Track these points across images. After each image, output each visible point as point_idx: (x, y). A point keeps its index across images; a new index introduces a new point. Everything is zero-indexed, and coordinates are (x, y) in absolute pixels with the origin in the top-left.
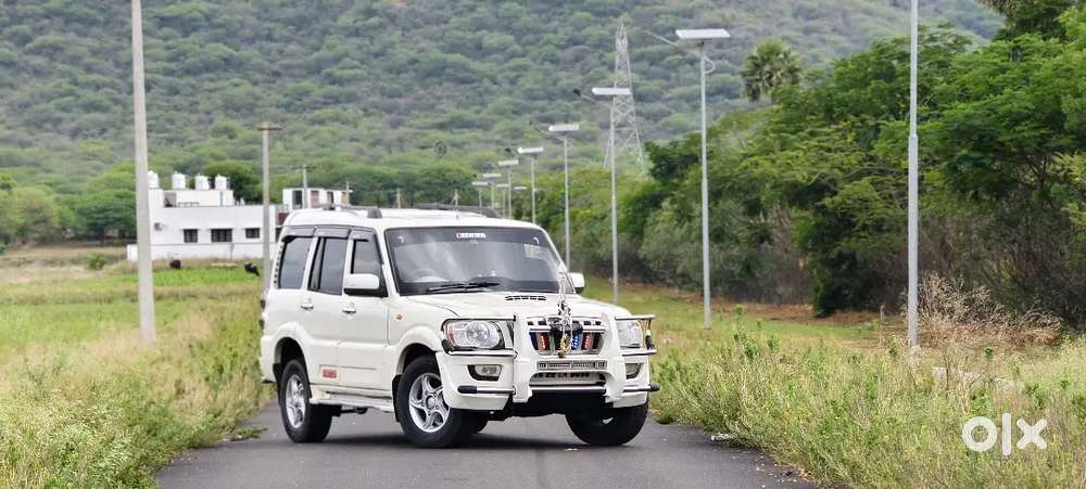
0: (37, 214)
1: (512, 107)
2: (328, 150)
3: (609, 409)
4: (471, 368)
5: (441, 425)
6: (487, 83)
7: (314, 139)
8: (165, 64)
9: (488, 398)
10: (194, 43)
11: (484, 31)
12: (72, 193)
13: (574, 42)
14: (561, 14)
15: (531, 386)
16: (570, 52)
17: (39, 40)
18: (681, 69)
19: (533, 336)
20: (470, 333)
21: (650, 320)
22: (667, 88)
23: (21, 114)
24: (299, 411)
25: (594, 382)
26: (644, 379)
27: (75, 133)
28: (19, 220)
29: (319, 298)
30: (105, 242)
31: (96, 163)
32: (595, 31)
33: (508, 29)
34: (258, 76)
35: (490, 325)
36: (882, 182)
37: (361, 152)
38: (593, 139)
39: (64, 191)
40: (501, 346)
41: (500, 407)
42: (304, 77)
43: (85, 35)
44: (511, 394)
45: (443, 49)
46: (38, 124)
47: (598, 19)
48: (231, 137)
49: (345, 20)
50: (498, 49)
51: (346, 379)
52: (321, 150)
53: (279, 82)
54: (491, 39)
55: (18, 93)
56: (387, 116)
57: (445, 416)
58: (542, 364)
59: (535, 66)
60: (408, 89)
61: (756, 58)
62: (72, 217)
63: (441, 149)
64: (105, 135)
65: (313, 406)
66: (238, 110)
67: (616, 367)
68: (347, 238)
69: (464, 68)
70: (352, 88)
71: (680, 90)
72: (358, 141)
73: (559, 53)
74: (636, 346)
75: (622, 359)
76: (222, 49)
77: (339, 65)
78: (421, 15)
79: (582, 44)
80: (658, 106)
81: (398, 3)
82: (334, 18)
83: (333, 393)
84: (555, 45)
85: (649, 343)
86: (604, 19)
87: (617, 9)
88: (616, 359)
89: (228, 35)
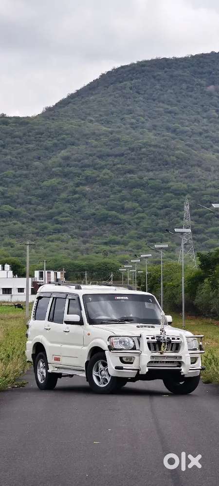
1: (137, 235)
2: (55, 253)
3: (183, 378)
4: (121, 358)
5: (107, 384)
6: (126, 224)
7: (49, 248)
9: (129, 371)
11: (125, 201)
13: (165, 207)
14: (159, 194)
15: (147, 366)
16: (163, 211)
18: (213, 220)
19: (149, 344)
20: (120, 342)
21: (201, 337)
22: (206, 228)
24: (43, 376)
25: (176, 365)
26: (199, 364)
29: (53, 325)
32: (174, 202)
33: (136, 200)
34: (25, 220)
35: (130, 339)
37: (69, 254)
38: (174, 250)
40: (134, 348)
41: (133, 376)
42: (45, 221)
44: (138, 370)
45: (106, 209)
47: (176, 196)
48: (12, 247)
49: (64, 195)
50: (131, 209)
51: (64, 361)
52: (51, 253)
53: (34, 223)
54: (128, 205)
56: (81, 239)
57: (109, 380)
58: (153, 357)
59: (147, 217)
60: (91, 227)
65: (49, 373)
66: (15, 235)
67: (186, 359)
68: (66, 298)
69: (117, 217)
70: (66, 226)
71: (212, 229)
72: (68, 249)
73: (158, 211)
74: (195, 349)
75: (189, 355)
76: (9, 208)
77: (61, 215)
78: (98, 194)
79: (169, 208)
80: (203, 236)
81: (87, 188)
82: (58, 195)
83: (58, 368)
84: (157, 208)
85: (201, 348)
86: (179, 197)
87: (185, 192)
88: (186, 355)
89: (11, 201)
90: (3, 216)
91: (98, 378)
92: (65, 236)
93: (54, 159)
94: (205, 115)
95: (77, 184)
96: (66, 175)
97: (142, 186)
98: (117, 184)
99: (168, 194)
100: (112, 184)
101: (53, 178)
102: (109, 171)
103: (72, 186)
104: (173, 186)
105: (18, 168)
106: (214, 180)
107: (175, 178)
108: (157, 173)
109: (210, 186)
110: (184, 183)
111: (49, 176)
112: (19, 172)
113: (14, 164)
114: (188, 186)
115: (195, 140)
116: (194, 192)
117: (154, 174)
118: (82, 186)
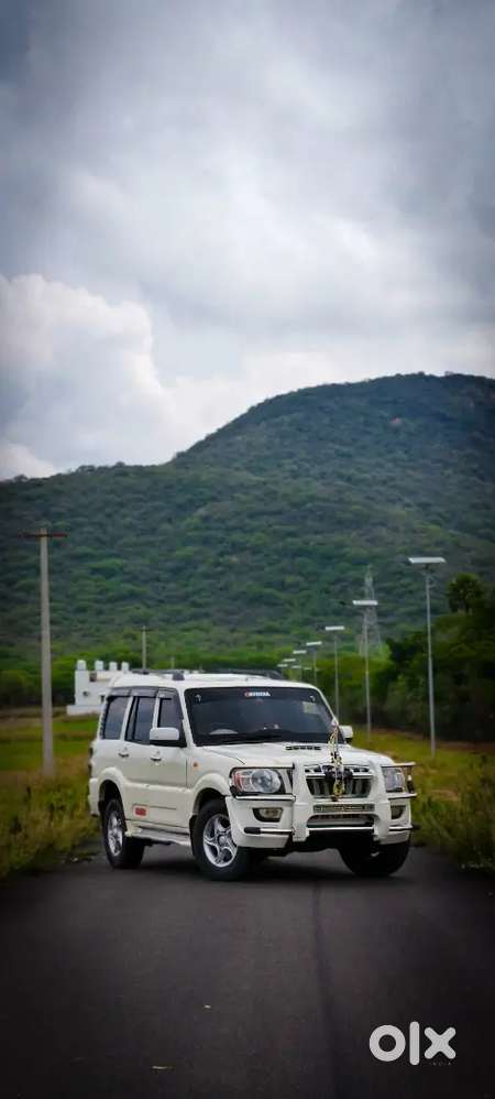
0: (15, 687)
1: (303, 620)
2: (192, 647)
3: (377, 845)
4: (256, 812)
5: (230, 862)
6: (287, 606)
7: (184, 640)
8: (96, 596)
9: (272, 836)
10: (113, 584)
11: (286, 575)
13: (338, 581)
14: (331, 564)
15: (309, 826)
16: (338, 587)
19: (309, 781)
20: (254, 779)
21: (411, 766)
24: (118, 842)
25: (363, 823)
26: (407, 819)
29: (134, 748)
32: (353, 574)
33: (300, 574)
34: (151, 603)
35: (274, 773)
37: (212, 648)
38: (353, 638)
40: (282, 791)
41: (281, 845)
42: (178, 603)
44: (291, 834)
45: (261, 585)
47: (354, 567)
49: (202, 568)
50: (294, 585)
51: (153, 816)
53: (163, 606)
54: (290, 579)
56: (228, 626)
57: (234, 853)
58: (317, 808)
59: (317, 596)
60: (240, 610)
63: (260, 645)
65: (128, 838)
66: (138, 622)
67: (383, 810)
68: (155, 697)
69: (274, 597)
70: (204, 610)
72: (210, 641)
74: (399, 790)
75: (388, 801)
76: (129, 587)
77: (200, 595)
78: (248, 565)
79: (345, 582)
81: (234, 559)
82: (195, 568)
83: (144, 828)
84: (329, 583)
85: (410, 787)
86: (358, 567)
87: (366, 561)
88: (383, 802)
89: (133, 578)
90: (122, 598)
91: (214, 850)
92: (205, 623)
93: (189, 520)
94: (389, 457)
95: (220, 553)
96: (206, 541)
97: (308, 553)
98: (275, 551)
99: (343, 564)
100: (266, 551)
101: (189, 546)
102: (263, 535)
103: (214, 556)
104: (350, 552)
105: (141, 533)
107: (353, 543)
108: (328, 535)
110: (364, 549)
111: (183, 543)
112: (142, 539)
113: (136, 528)
114: (370, 552)
115: (377, 491)
116: (377, 560)
117: (324, 537)
118: (227, 555)
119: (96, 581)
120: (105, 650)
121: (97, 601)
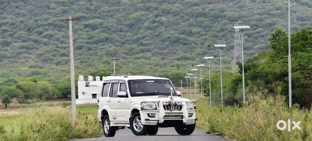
0: (45, 90)
1: (202, 52)
2: (140, 68)
3: (185, 125)
4: (148, 114)
5: (141, 129)
6: (193, 44)
7: (136, 64)
8: (87, 40)
9: (153, 121)
10: (96, 33)
11: (192, 27)
12: (57, 83)
13: (222, 30)
14: (218, 21)
15: (163, 118)
16: (221, 34)
17: (45, 33)
18: (259, 39)
19: (164, 106)
20: (148, 105)
21: (195, 102)
22: (254, 45)
23: (40, 58)
24: (108, 129)
25: (180, 118)
26: (194, 117)
27: (57, 64)
28: (39, 92)
29: (112, 99)
30: (67, 99)
31: (65, 73)
33: (200, 26)
34: (117, 44)
35: (153, 103)
36: (303, 72)
37: (151, 68)
38: (229, 63)
39: (54, 83)
40: (156, 109)
42: (133, 44)
43: (61, 31)
44: (158, 121)
45: (178, 33)
46: (45, 61)
47: (231, 22)
48: (108, 64)
49: (146, 24)
50: (197, 33)
53: (124, 45)
54: (195, 30)
55: (39, 51)
56: (160, 56)
58: (166, 113)
59: (210, 39)
60: (167, 47)
61: (274, 34)
62: (57, 91)
63: (178, 67)
64: (67, 64)
65: (111, 127)
66: (111, 55)
67: (186, 114)
68: (118, 83)
69: (186, 39)
70: (148, 47)
71: (259, 46)
72: (151, 65)
73: (217, 34)
76: (106, 35)
77: (145, 39)
78: (172, 22)
79: (225, 31)
80: (251, 51)
81: (164, 18)
82: (142, 24)
83: (116, 123)
84: (216, 31)
85: (195, 108)
86: (233, 22)
87: (237, 19)
89: (107, 30)
90: (101, 41)
91: (136, 127)
92: (148, 54)
95: (156, 15)
96: (147, 9)
97: (205, 15)
98: (186, 14)
99: (225, 21)
100: (182, 14)
101: (138, 12)
102: (180, 5)
103: (152, 17)
104: (228, 14)
105: (112, 5)
106: (259, 9)
108: (216, 5)
109: (256, 14)
110: (236, 12)
111: (135, 10)
112: (112, 8)
113: (108, 2)
114: (240, 14)
116: (244, 18)
117: (214, 6)
118: (160, 17)
119: (87, 32)
120: (93, 70)
121: (88, 43)
